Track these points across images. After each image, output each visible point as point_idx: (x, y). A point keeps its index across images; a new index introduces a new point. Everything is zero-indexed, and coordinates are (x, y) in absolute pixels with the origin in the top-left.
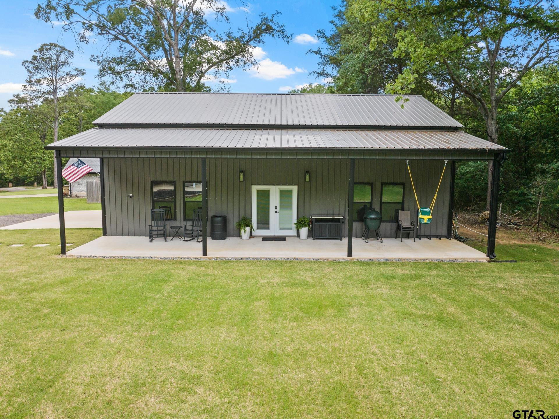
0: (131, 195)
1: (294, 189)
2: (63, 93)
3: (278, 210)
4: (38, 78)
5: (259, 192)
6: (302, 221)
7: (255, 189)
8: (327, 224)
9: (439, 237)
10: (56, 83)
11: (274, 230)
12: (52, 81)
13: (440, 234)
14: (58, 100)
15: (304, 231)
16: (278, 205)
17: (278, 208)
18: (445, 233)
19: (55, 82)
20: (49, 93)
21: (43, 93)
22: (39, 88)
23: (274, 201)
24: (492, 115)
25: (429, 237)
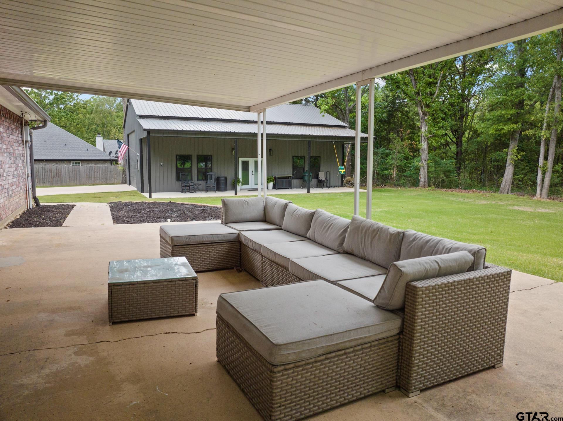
0: (162, 164)
3: (254, 173)
5: (243, 162)
6: (270, 179)
7: (241, 160)
8: (284, 180)
9: (339, 187)
11: (251, 185)
13: (337, 185)
15: (271, 185)
17: (254, 171)
18: (340, 184)
23: (251, 167)
24: (347, 119)
25: (334, 187)
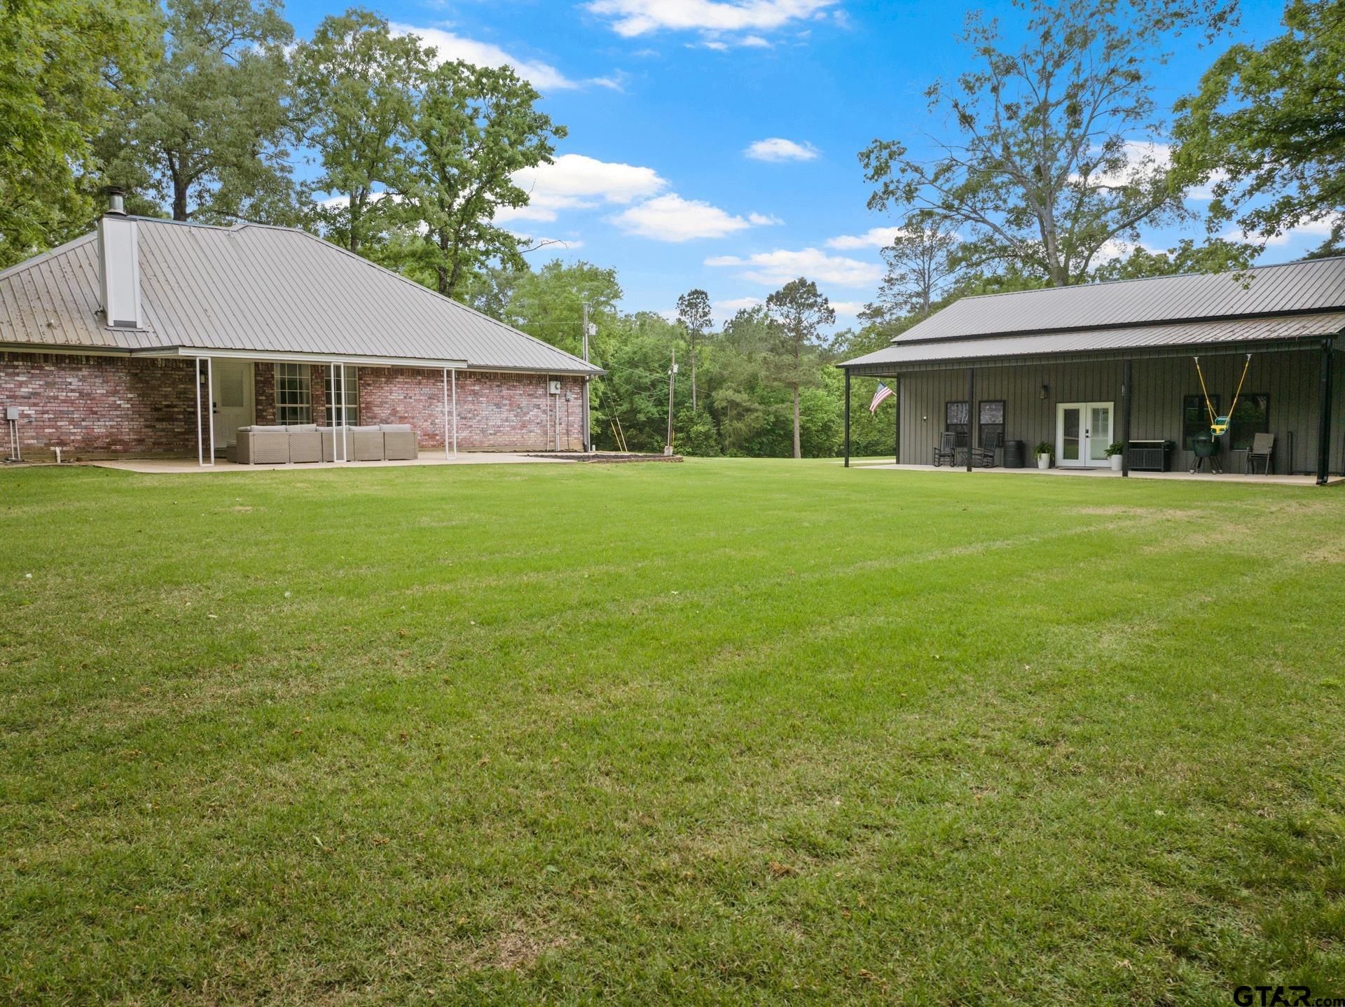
0: (925, 418)
1: (1110, 406)
2: (939, 292)
3: (1089, 434)
4: (903, 272)
5: (1067, 412)
6: (1113, 446)
7: (1061, 408)
10: (929, 277)
11: (1083, 459)
12: (923, 274)
14: (930, 307)
15: (1115, 460)
16: (1089, 428)
17: (1090, 431)
19: (927, 276)
20: (918, 295)
21: (911, 296)
22: (902, 288)
23: (1085, 422)
